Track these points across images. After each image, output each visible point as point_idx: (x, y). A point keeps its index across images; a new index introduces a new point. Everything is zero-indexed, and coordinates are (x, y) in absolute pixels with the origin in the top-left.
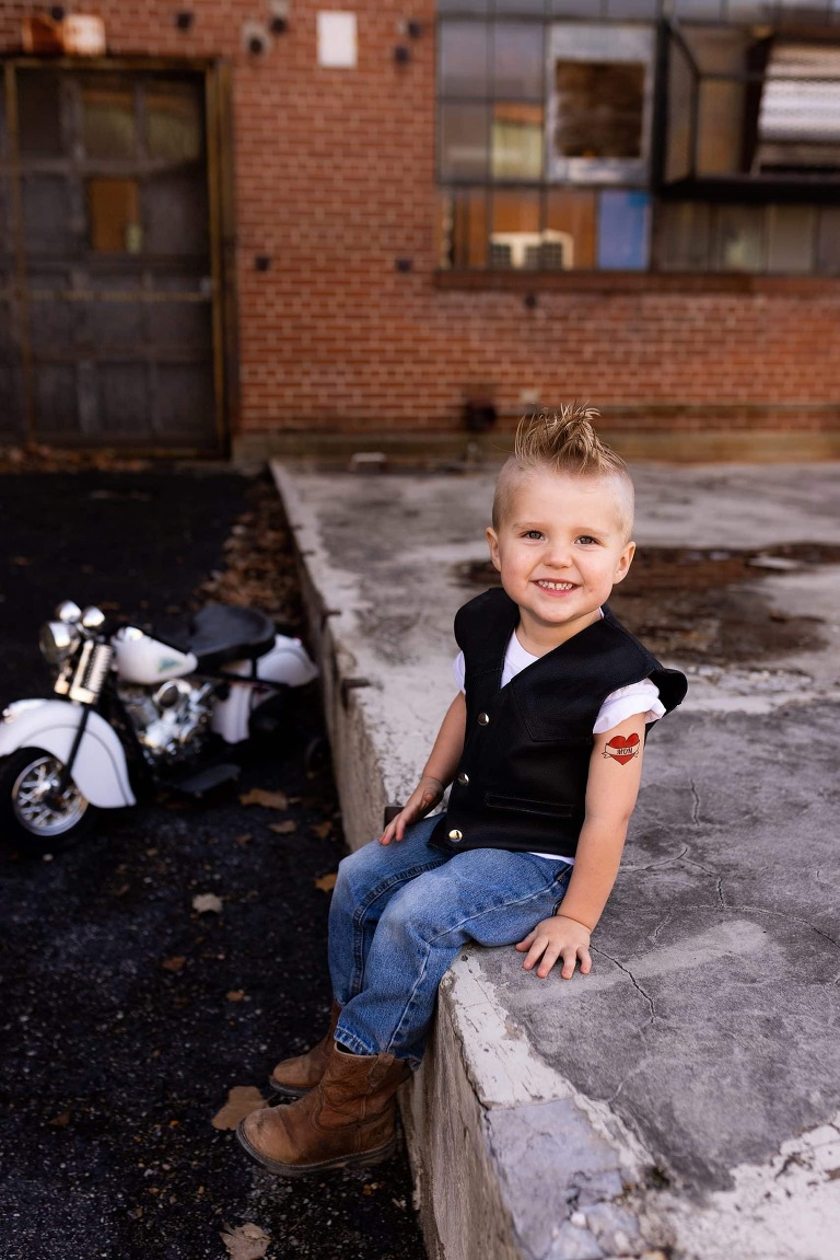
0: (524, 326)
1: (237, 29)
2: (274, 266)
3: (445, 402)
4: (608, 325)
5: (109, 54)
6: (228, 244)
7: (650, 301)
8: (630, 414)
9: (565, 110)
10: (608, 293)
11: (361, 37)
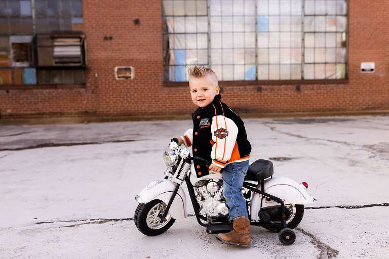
0: (7, 97)
4: (25, 96)
7: (34, 91)
8: (32, 114)
9: (15, 53)
10: (25, 89)
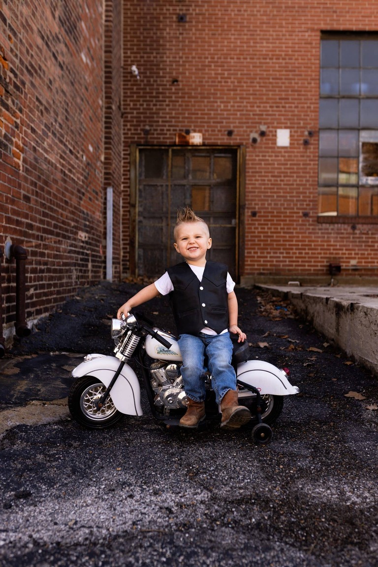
0: (351, 236)
1: (248, 135)
2: (258, 215)
3: (321, 264)
5: (204, 145)
6: (242, 207)
9: (365, 159)
11: (291, 136)
